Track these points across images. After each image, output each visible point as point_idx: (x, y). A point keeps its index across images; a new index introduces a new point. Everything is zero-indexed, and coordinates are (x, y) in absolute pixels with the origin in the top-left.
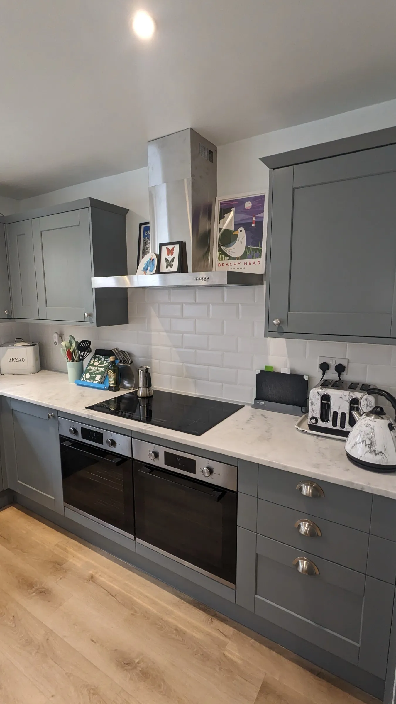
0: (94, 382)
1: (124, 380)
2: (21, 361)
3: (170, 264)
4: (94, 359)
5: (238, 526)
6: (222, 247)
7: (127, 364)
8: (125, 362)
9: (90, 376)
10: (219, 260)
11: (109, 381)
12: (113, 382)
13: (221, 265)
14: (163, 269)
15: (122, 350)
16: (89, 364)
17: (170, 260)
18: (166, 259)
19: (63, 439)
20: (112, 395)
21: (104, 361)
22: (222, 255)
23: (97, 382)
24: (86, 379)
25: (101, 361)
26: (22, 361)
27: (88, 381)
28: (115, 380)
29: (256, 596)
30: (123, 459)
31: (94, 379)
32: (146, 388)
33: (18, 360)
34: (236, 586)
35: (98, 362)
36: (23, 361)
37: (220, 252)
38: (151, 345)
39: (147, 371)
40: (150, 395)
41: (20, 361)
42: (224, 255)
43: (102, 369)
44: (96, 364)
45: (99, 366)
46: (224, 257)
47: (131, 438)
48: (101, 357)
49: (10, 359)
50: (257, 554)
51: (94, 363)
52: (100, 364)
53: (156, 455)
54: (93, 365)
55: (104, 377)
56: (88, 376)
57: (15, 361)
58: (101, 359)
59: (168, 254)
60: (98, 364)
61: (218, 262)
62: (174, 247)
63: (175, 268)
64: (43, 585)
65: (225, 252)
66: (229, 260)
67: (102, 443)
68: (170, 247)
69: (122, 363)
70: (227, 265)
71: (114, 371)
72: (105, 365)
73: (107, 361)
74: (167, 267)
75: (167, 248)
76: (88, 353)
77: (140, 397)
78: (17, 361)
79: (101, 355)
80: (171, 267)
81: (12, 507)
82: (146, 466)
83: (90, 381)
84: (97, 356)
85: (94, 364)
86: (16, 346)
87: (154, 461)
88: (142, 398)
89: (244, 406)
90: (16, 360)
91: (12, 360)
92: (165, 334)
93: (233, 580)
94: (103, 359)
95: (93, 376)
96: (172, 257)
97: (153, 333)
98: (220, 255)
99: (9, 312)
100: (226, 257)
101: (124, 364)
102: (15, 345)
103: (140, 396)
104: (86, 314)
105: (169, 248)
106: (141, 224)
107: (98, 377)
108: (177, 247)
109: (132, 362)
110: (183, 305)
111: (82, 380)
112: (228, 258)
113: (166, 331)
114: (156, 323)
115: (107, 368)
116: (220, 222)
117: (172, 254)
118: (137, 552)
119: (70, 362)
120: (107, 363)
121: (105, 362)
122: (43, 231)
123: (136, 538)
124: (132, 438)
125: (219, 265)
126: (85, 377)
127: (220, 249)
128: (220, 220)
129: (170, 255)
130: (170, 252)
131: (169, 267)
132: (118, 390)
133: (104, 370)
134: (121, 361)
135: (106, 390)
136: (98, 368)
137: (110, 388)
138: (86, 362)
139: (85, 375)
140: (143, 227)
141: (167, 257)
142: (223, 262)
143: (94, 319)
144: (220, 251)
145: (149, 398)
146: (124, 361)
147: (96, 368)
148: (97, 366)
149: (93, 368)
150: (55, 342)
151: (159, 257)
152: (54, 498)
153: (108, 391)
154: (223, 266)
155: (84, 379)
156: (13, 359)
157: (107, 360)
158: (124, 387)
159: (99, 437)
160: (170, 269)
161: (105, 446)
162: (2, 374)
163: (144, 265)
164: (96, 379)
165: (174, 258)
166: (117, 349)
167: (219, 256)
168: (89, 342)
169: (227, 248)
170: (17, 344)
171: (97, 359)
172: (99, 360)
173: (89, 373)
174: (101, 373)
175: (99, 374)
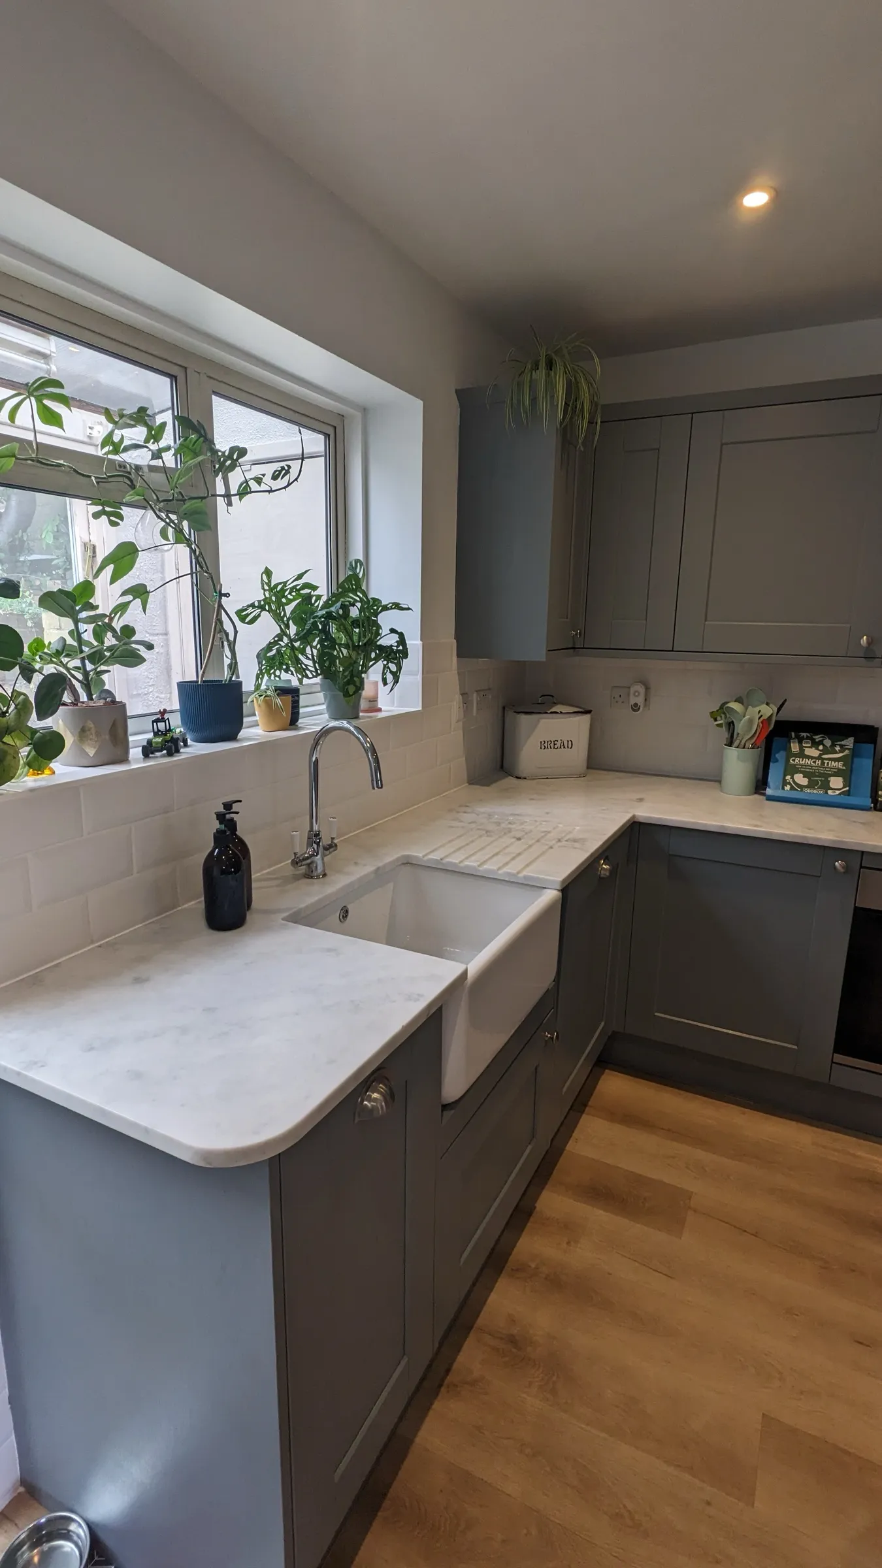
0: (830, 792)
2: (564, 747)
4: (800, 743)
9: (810, 780)
16: (789, 754)
19: (865, 915)
21: (833, 745)
23: (838, 792)
24: (800, 787)
25: (824, 745)
26: (566, 747)
27: (808, 791)
31: (826, 786)
33: (558, 744)
35: (817, 749)
36: (570, 746)
41: (562, 747)
43: (840, 765)
44: (812, 752)
45: (824, 756)
48: (818, 738)
49: (543, 743)
51: (802, 749)
52: (825, 751)
54: (801, 755)
55: (854, 783)
56: (800, 779)
57: (552, 747)
58: (821, 743)
60: (818, 752)
73: (841, 746)
78: (556, 747)
79: (817, 733)
83: (815, 792)
84: (805, 735)
85: (806, 753)
90: (554, 744)
91: (546, 745)
94: (828, 742)
95: (819, 779)
107: (836, 782)
111: (788, 788)
120: (847, 751)
121: (838, 748)
126: (794, 781)
133: (844, 765)
135: (864, 809)
136: (823, 763)
139: (792, 778)
147: (819, 762)
148: (820, 758)
149: (809, 762)
150: (635, 705)
152: (796, 1049)
155: (792, 788)
156: (549, 742)
157: (843, 743)
164: (832, 785)
171: (807, 743)
172: (815, 744)
173: (801, 772)
174: (837, 773)
175: (836, 774)
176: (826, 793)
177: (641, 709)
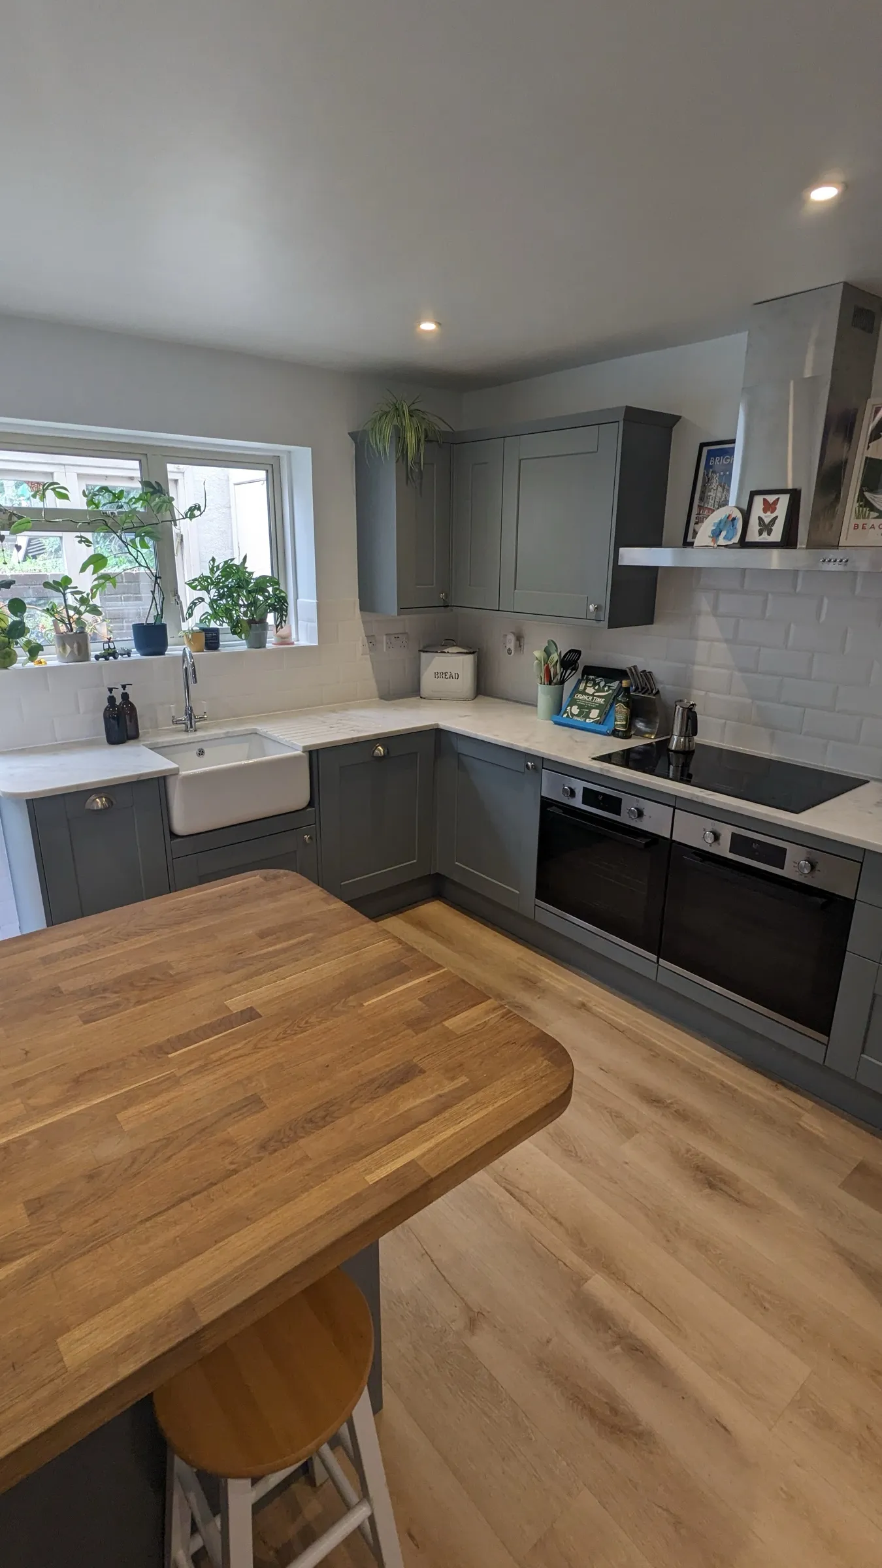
0: (588, 720)
1: (637, 721)
3: (766, 527)
4: (586, 683)
5: (847, 953)
6: (867, 494)
7: (649, 694)
8: (645, 690)
9: (580, 710)
10: (858, 518)
11: (616, 720)
12: (624, 723)
13: (860, 527)
14: (753, 536)
15: (645, 671)
16: (576, 690)
17: (767, 521)
18: (760, 519)
19: (546, 803)
20: (617, 745)
21: (605, 686)
22: (865, 509)
23: (592, 721)
24: (573, 715)
25: (599, 686)
26: (454, 677)
27: (575, 718)
28: (627, 721)
29: (862, 1055)
30: (654, 840)
31: (587, 716)
32: (685, 737)
33: (448, 676)
34: (829, 1040)
35: (594, 688)
36: (457, 677)
37: (861, 503)
38: (693, 663)
39: (692, 708)
40: (691, 749)
41: (451, 677)
42: (868, 509)
43: (601, 701)
44: (590, 690)
45: (596, 694)
46: (868, 512)
47: (672, 809)
48: (598, 680)
49: (437, 674)
50: (874, 996)
51: (585, 689)
52: (598, 691)
53: (717, 837)
54: (584, 693)
55: (605, 714)
56: (575, 710)
57: (444, 677)
58: (598, 684)
59: (765, 511)
60: (594, 691)
61: (854, 521)
62: (778, 499)
63: (776, 535)
64: (516, 1000)
65: (869, 502)
66: (877, 517)
67: (618, 813)
68: (771, 498)
69: (639, 692)
70: (873, 527)
71: (627, 704)
72: (607, 693)
73: (609, 687)
74: (760, 534)
75: (764, 500)
76: (574, 672)
77: (672, 751)
78: (446, 677)
79: (599, 677)
80: (769, 534)
81: (438, 901)
82: (694, 853)
84: (591, 677)
85: (587, 691)
86: (448, 652)
87: (711, 846)
88: (674, 751)
89: (868, 782)
90: (446, 675)
91: (439, 675)
92: (724, 645)
93: (826, 1030)
94: (602, 684)
95: (585, 710)
96: (774, 515)
97: (701, 644)
98: (861, 509)
99: (446, 596)
100: (872, 513)
101: (643, 694)
102: (446, 650)
103: (673, 748)
104: (591, 607)
105: (769, 500)
106: (702, 445)
107: (594, 713)
108: (784, 500)
109: (658, 692)
110: (767, 597)
111: (565, 716)
112: (876, 514)
113: (726, 641)
114: (708, 625)
115: (612, 701)
116: (869, 447)
117: (773, 510)
118: (658, 981)
119: (544, 684)
120: (611, 691)
121: (606, 688)
122: (522, 459)
123: (660, 959)
124: (675, 808)
125: (856, 527)
126: (571, 711)
127: (861, 497)
128: (870, 442)
129: (769, 513)
130: (769, 507)
131: (765, 534)
132: (629, 737)
133: (604, 701)
134: (637, 689)
135: (608, 735)
136: (593, 699)
137: (615, 733)
138: (569, 686)
139: (571, 709)
140: (705, 450)
141: (763, 515)
142: (865, 521)
143: (605, 614)
144: (861, 501)
145: (687, 754)
146: (643, 689)
147: (591, 698)
148: (593, 695)
149: (585, 697)
150: (509, 649)
151: (746, 515)
152: (518, 892)
153: (612, 738)
154: (863, 528)
155: (568, 715)
156: (442, 674)
157: (611, 685)
158: (640, 734)
159: (614, 804)
160: (765, 538)
161: (624, 818)
162: (421, 698)
163: (714, 526)
164: (591, 716)
165: (777, 517)
166: (635, 667)
167: (859, 509)
168: (579, 652)
169: (876, 496)
170: (450, 650)
171: (591, 683)
172: (595, 684)
173: (578, 705)
174: (599, 707)
175: (596, 708)
176: (585, 720)
177: (512, 654)
